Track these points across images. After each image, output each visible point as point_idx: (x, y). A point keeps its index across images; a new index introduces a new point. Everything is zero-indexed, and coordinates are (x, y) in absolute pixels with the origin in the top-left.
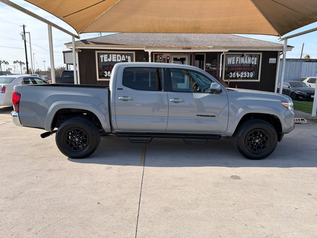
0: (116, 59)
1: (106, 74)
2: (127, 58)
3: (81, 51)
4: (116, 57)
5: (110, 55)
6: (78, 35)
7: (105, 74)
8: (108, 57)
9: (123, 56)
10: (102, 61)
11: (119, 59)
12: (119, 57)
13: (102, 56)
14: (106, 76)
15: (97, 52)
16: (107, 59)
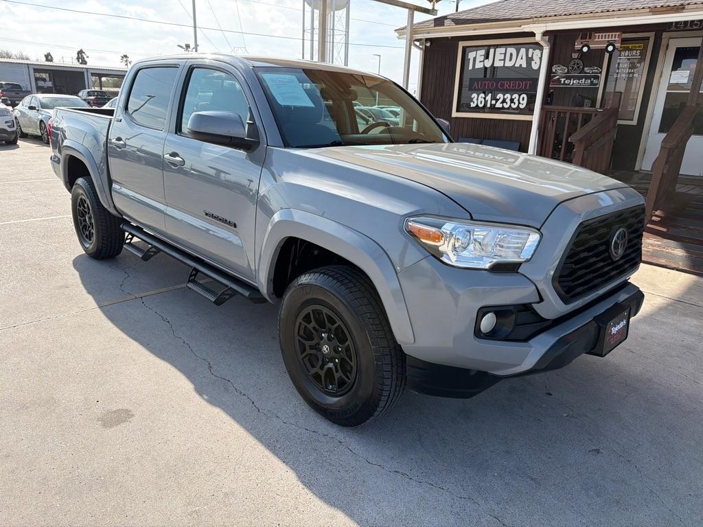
0: (504, 60)
1: (475, 100)
2: (530, 56)
3: (428, 44)
4: (505, 54)
5: (492, 51)
6: (430, 8)
7: (472, 100)
8: (487, 57)
9: (523, 51)
10: (471, 68)
11: (510, 60)
12: (511, 55)
13: (471, 55)
14: (473, 105)
15: (461, 44)
16: (483, 61)
